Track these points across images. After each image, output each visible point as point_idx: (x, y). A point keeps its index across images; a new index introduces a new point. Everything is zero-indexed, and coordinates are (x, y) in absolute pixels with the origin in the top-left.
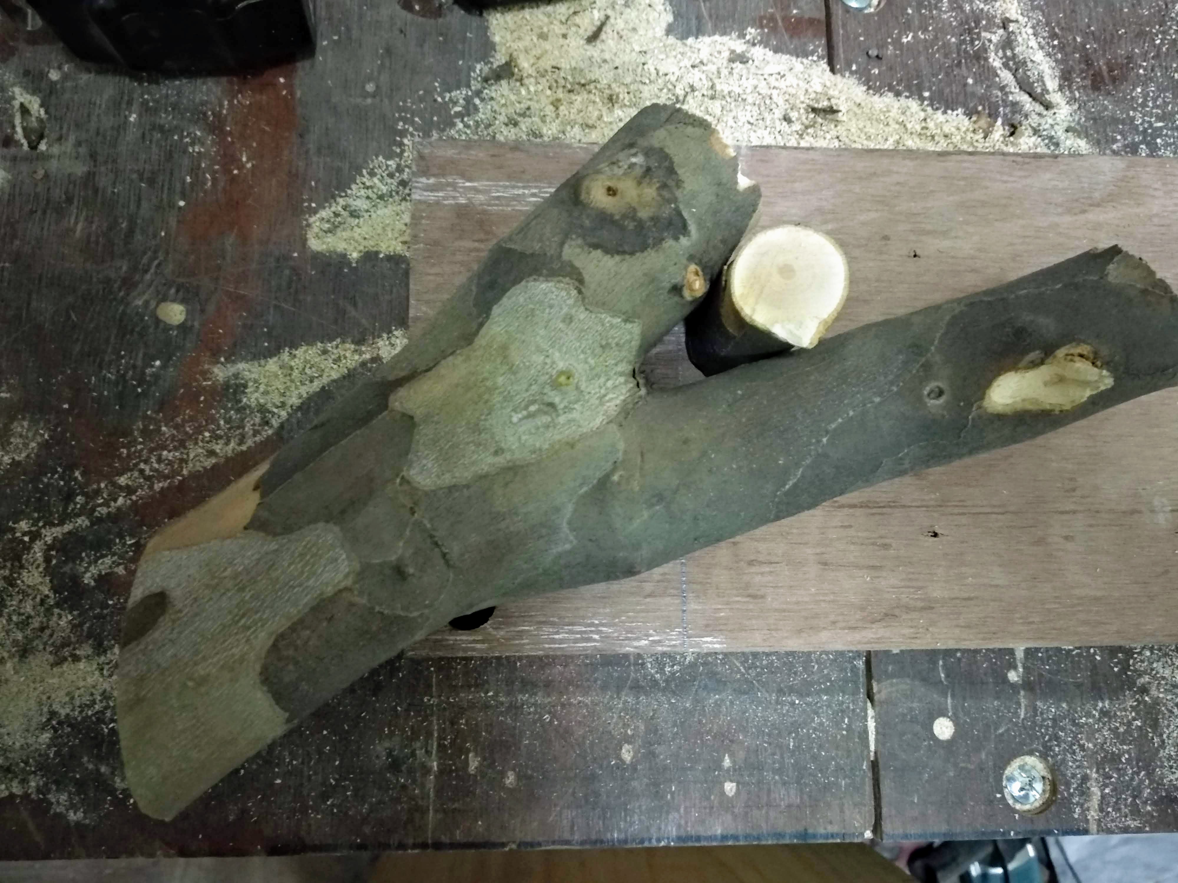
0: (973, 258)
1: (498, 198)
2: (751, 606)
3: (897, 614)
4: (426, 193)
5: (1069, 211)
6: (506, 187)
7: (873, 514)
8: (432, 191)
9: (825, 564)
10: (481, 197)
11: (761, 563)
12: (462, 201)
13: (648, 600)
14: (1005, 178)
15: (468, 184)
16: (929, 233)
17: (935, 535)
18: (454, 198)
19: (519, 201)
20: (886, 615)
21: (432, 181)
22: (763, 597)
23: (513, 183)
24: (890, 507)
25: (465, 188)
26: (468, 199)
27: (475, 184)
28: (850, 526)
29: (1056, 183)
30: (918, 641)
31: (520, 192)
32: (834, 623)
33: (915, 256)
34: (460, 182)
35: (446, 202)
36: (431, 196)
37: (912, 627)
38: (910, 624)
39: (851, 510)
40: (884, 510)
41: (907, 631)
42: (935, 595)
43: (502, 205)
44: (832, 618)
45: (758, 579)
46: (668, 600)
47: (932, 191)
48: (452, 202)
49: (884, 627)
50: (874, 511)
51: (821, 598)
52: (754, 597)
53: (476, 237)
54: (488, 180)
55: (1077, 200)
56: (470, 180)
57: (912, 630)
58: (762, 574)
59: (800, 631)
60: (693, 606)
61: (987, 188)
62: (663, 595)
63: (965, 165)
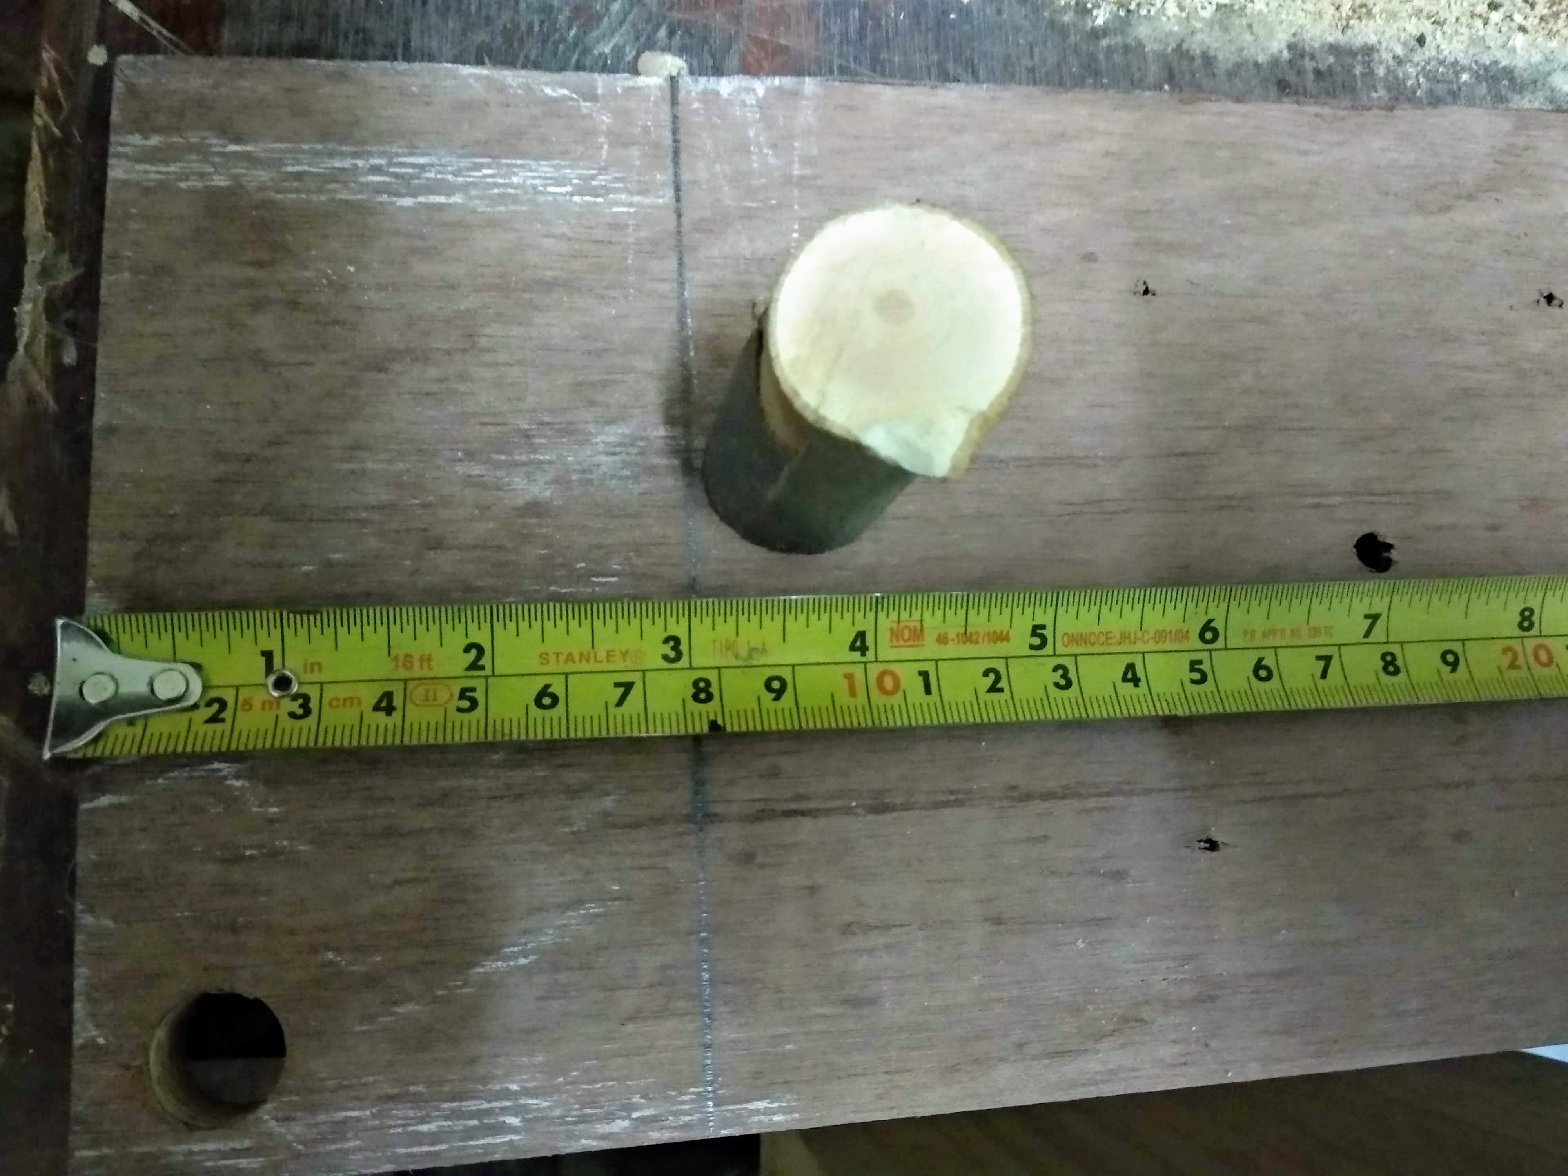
0: (1253, 295)
1: (298, 176)
2: (850, 1024)
3: (1144, 1016)
4: (138, 167)
5: (1420, 208)
6: (316, 153)
7: (1088, 811)
8: (152, 161)
9: (998, 921)
10: (263, 175)
11: (869, 928)
12: (220, 181)
13: (630, 1027)
14: (1304, 145)
15: (232, 148)
16: (1171, 248)
17: (1212, 846)
18: (202, 176)
19: (344, 183)
20: (1125, 1020)
21: (155, 140)
22: (873, 1001)
23: (330, 146)
24: (1122, 793)
25: (222, 154)
26: (235, 177)
27: (248, 148)
28: (1045, 838)
29: (1395, 155)
30: (1191, 1070)
31: (347, 163)
32: (1020, 1046)
33: (1146, 292)
34: (216, 143)
35: (183, 185)
36: (152, 173)
37: (1175, 1042)
38: (1173, 1036)
39: (1047, 805)
40: (1111, 801)
41: (1167, 1052)
42: (1218, 971)
43: (309, 191)
44: (1016, 1035)
45: (862, 963)
46: (670, 1024)
47: (1173, 169)
48: (199, 185)
49: (1123, 1046)
50: (1092, 803)
51: (994, 995)
52: (855, 1003)
53: (248, 256)
54: (278, 139)
55: (1434, 187)
56: (237, 140)
57: (1177, 1049)
58: (871, 951)
59: (953, 1069)
60: (727, 1034)
61: (1271, 163)
62: (661, 1014)
63: (1232, 120)
